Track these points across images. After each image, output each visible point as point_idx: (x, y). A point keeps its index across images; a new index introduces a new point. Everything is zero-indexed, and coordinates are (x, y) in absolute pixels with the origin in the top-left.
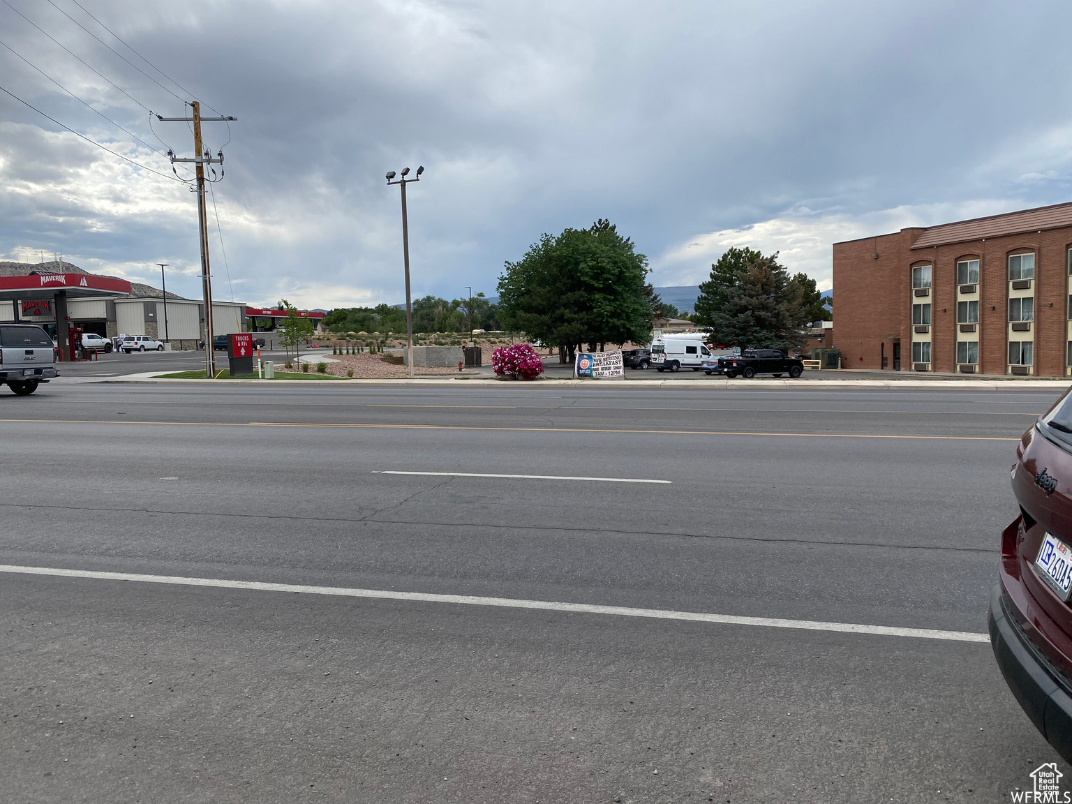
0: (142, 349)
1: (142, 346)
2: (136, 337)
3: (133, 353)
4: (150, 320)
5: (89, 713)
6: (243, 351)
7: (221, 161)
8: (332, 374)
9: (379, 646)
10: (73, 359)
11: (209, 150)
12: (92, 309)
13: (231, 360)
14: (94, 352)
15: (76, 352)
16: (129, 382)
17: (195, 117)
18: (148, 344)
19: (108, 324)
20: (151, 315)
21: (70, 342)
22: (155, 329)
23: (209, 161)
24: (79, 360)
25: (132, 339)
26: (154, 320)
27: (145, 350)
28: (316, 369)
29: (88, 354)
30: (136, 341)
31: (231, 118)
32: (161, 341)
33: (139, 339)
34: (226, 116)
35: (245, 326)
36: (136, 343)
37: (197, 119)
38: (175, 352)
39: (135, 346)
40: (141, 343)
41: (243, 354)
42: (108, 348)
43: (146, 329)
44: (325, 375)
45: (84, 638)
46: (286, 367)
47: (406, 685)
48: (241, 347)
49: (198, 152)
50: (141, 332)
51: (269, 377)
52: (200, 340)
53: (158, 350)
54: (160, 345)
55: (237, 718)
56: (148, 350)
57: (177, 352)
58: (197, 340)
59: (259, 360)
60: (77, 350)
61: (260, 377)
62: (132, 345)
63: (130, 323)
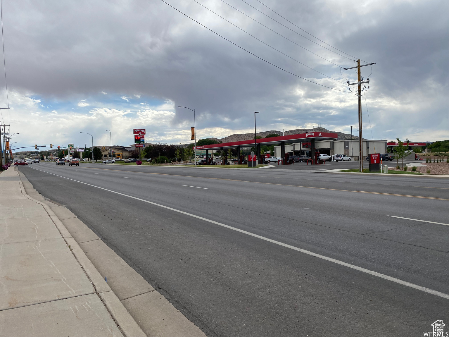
0: (342, 160)
1: (343, 159)
2: (340, 155)
3: (339, 161)
4: (347, 149)
5: (225, 277)
6: (375, 161)
7: (368, 82)
8: (419, 172)
9: (327, 283)
10: (316, 164)
11: (363, 78)
12: (326, 145)
13: (370, 165)
14: (324, 161)
15: (317, 161)
16: (328, 173)
17: (358, 65)
18: (345, 158)
19: (331, 150)
20: (347, 146)
21: (315, 158)
22: (348, 152)
23: (363, 83)
24: (318, 164)
25: (339, 156)
26: (348, 148)
27: (344, 160)
28: (412, 169)
29: (322, 162)
30: (340, 157)
31: (373, 64)
32: (350, 157)
33: (341, 156)
34: (371, 63)
35: (387, 150)
36: (340, 158)
37: (359, 66)
38: (355, 161)
39: (340, 159)
40: (342, 157)
41: (375, 162)
42: (330, 160)
43: (345, 152)
44: (415, 172)
45: (241, 255)
46: (397, 168)
47: (324, 299)
48: (374, 159)
49: (359, 80)
50: (343, 153)
51: (385, 172)
52: (366, 156)
53: (348, 160)
54: (350, 159)
55: (260, 292)
56: (345, 160)
57: (356, 161)
58: (365, 156)
59: (382, 165)
60: (318, 160)
61: (382, 172)
62: (339, 158)
63: (339, 149)
